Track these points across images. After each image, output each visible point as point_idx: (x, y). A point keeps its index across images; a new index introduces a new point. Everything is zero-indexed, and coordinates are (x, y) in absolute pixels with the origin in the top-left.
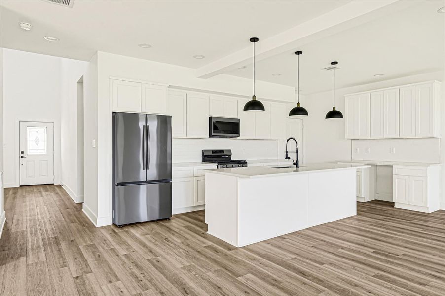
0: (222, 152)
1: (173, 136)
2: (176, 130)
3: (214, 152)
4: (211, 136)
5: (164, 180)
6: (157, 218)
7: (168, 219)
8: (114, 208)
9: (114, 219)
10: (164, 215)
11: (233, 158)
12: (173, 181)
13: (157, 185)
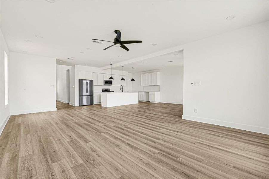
0: (108, 89)
1: (94, 85)
2: (94, 84)
3: (105, 89)
4: (104, 85)
5: (91, 96)
6: (90, 104)
7: (92, 105)
8: (79, 102)
9: (79, 105)
10: (91, 104)
11: (111, 91)
12: (94, 96)
13: (89, 97)
